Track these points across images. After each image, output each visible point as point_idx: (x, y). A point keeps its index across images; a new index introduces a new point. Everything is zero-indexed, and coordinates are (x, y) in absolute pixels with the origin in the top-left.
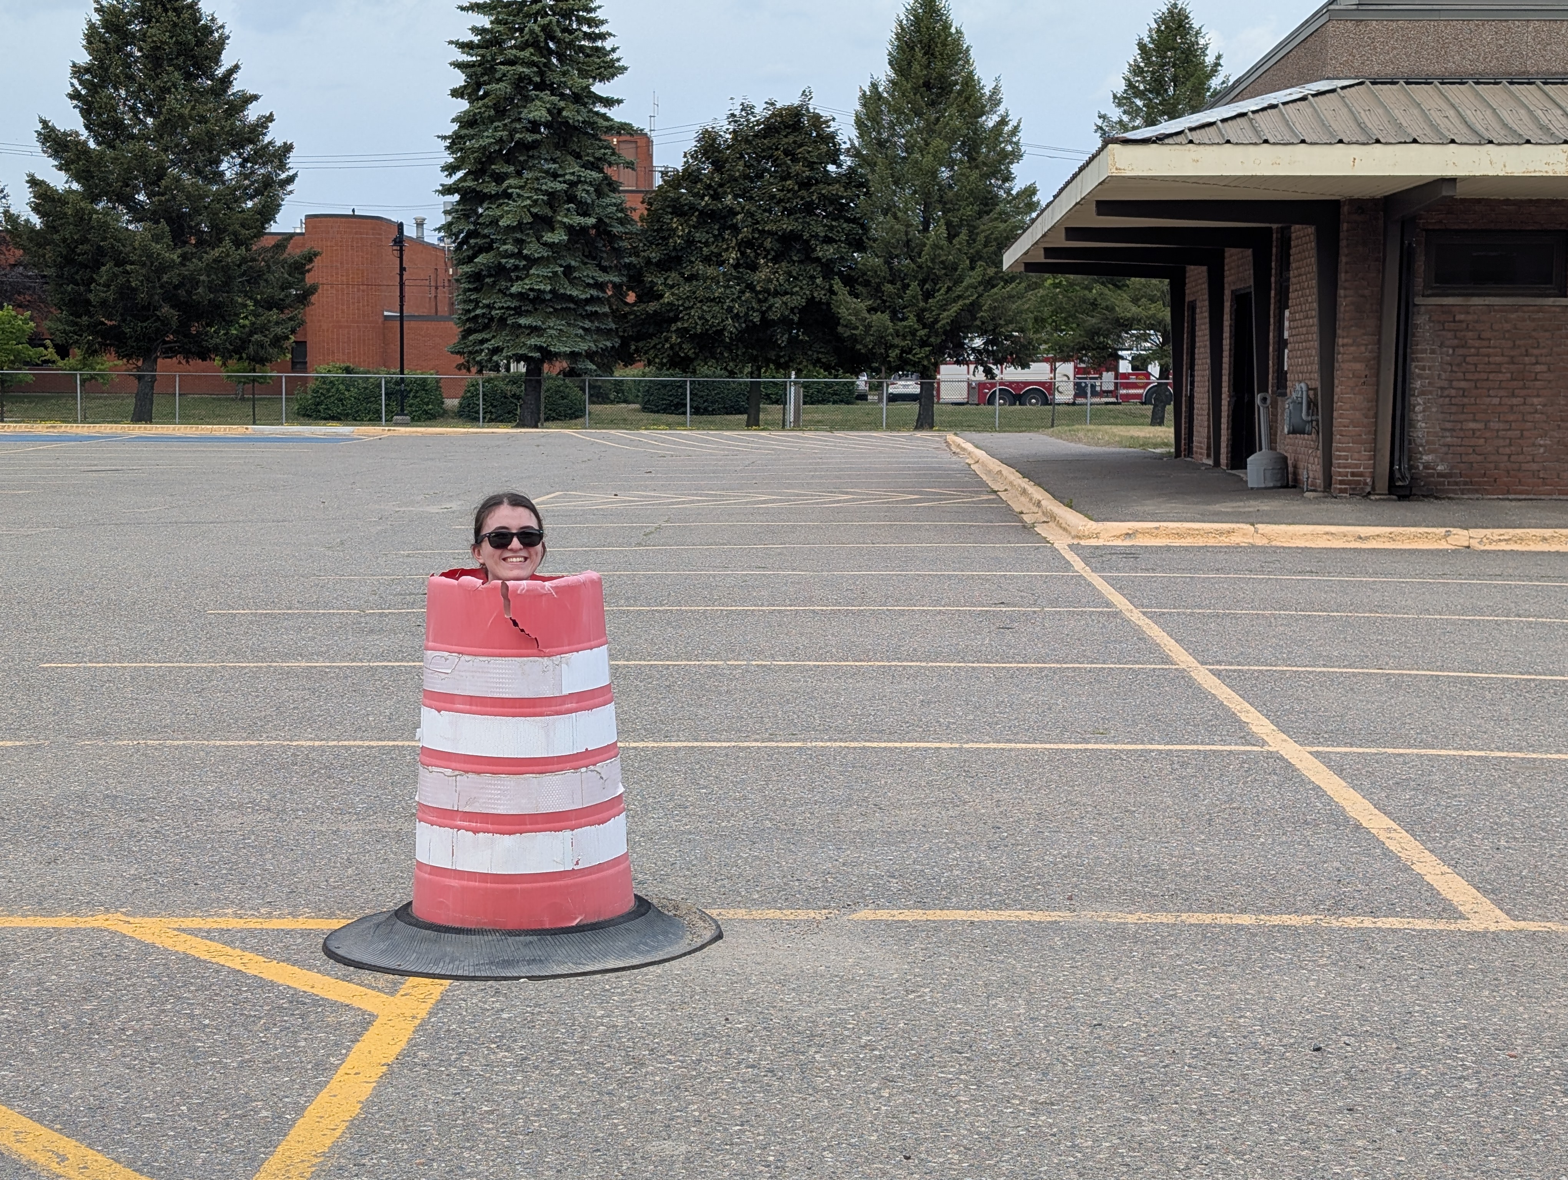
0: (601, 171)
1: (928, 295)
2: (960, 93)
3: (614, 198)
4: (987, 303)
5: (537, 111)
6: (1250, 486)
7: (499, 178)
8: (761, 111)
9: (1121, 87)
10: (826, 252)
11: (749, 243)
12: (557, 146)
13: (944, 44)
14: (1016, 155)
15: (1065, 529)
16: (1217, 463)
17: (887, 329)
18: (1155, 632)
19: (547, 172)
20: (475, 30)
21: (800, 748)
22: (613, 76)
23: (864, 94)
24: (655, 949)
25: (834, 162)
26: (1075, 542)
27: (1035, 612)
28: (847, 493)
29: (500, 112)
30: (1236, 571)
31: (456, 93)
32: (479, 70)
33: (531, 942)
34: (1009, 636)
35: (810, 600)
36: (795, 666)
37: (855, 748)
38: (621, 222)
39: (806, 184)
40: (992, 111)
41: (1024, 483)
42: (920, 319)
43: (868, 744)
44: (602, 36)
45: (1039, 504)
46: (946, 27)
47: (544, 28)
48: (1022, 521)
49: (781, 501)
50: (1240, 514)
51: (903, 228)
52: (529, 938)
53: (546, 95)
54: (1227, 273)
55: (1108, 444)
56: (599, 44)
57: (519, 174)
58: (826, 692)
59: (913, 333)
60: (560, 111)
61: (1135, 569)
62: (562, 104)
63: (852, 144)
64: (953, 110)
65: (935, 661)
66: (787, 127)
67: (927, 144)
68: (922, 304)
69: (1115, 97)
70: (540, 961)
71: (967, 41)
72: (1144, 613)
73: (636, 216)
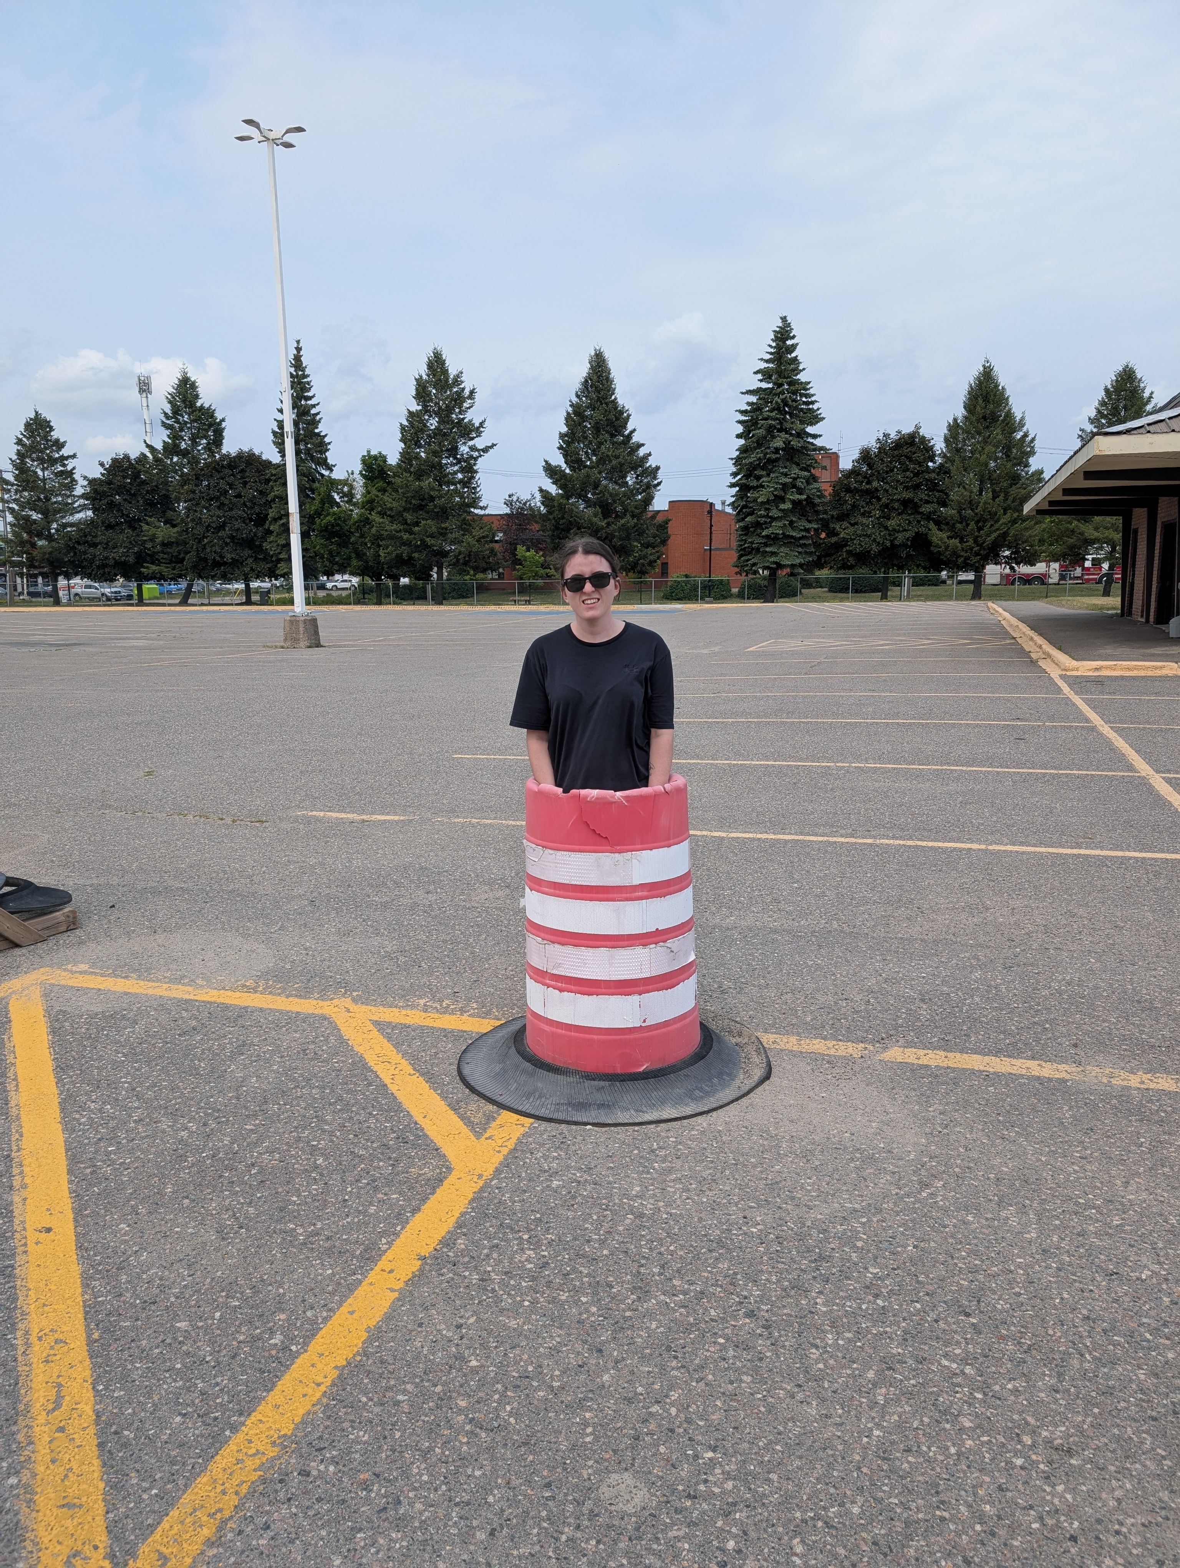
0: (809, 471)
1: (980, 529)
2: (1003, 421)
3: (815, 485)
4: (1012, 532)
5: (778, 443)
6: (1171, 636)
7: (758, 478)
8: (893, 435)
9: (1093, 413)
10: (926, 509)
11: (886, 506)
12: (788, 460)
13: (995, 396)
14: (1032, 453)
15: (1057, 664)
16: (1147, 621)
17: (957, 547)
18: (1120, 743)
19: (782, 473)
20: (748, 404)
21: (871, 845)
22: (817, 422)
23: (950, 424)
24: (708, 1094)
25: (932, 461)
26: (1064, 673)
27: (1039, 726)
28: (929, 639)
29: (760, 443)
30: (1168, 695)
31: (739, 436)
32: (750, 424)
33: (603, 1087)
34: (1022, 745)
35: (896, 716)
36: (880, 768)
37: (910, 847)
38: (819, 497)
39: (917, 474)
40: (1020, 430)
41: (1032, 633)
42: (975, 541)
43: (920, 843)
44: (813, 403)
45: (1040, 647)
46: (997, 386)
47: (783, 400)
48: (1030, 657)
49: (892, 644)
50: (1168, 655)
51: (968, 494)
52: (602, 1083)
53: (783, 435)
54: (1159, 512)
55: (1080, 608)
56: (811, 406)
57: (768, 475)
58: (897, 792)
59: (971, 549)
60: (790, 442)
61: (1102, 693)
62: (791, 438)
63: (942, 451)
64: (998, 430)
65: (972, 766)
66: (907, 444)
67: (983, 449)
68: (976, 534)
69: (1090, 419)
70: (609, 1106)
71: (1008, 393)
72: (1112, 728)
73: (826, 493)
